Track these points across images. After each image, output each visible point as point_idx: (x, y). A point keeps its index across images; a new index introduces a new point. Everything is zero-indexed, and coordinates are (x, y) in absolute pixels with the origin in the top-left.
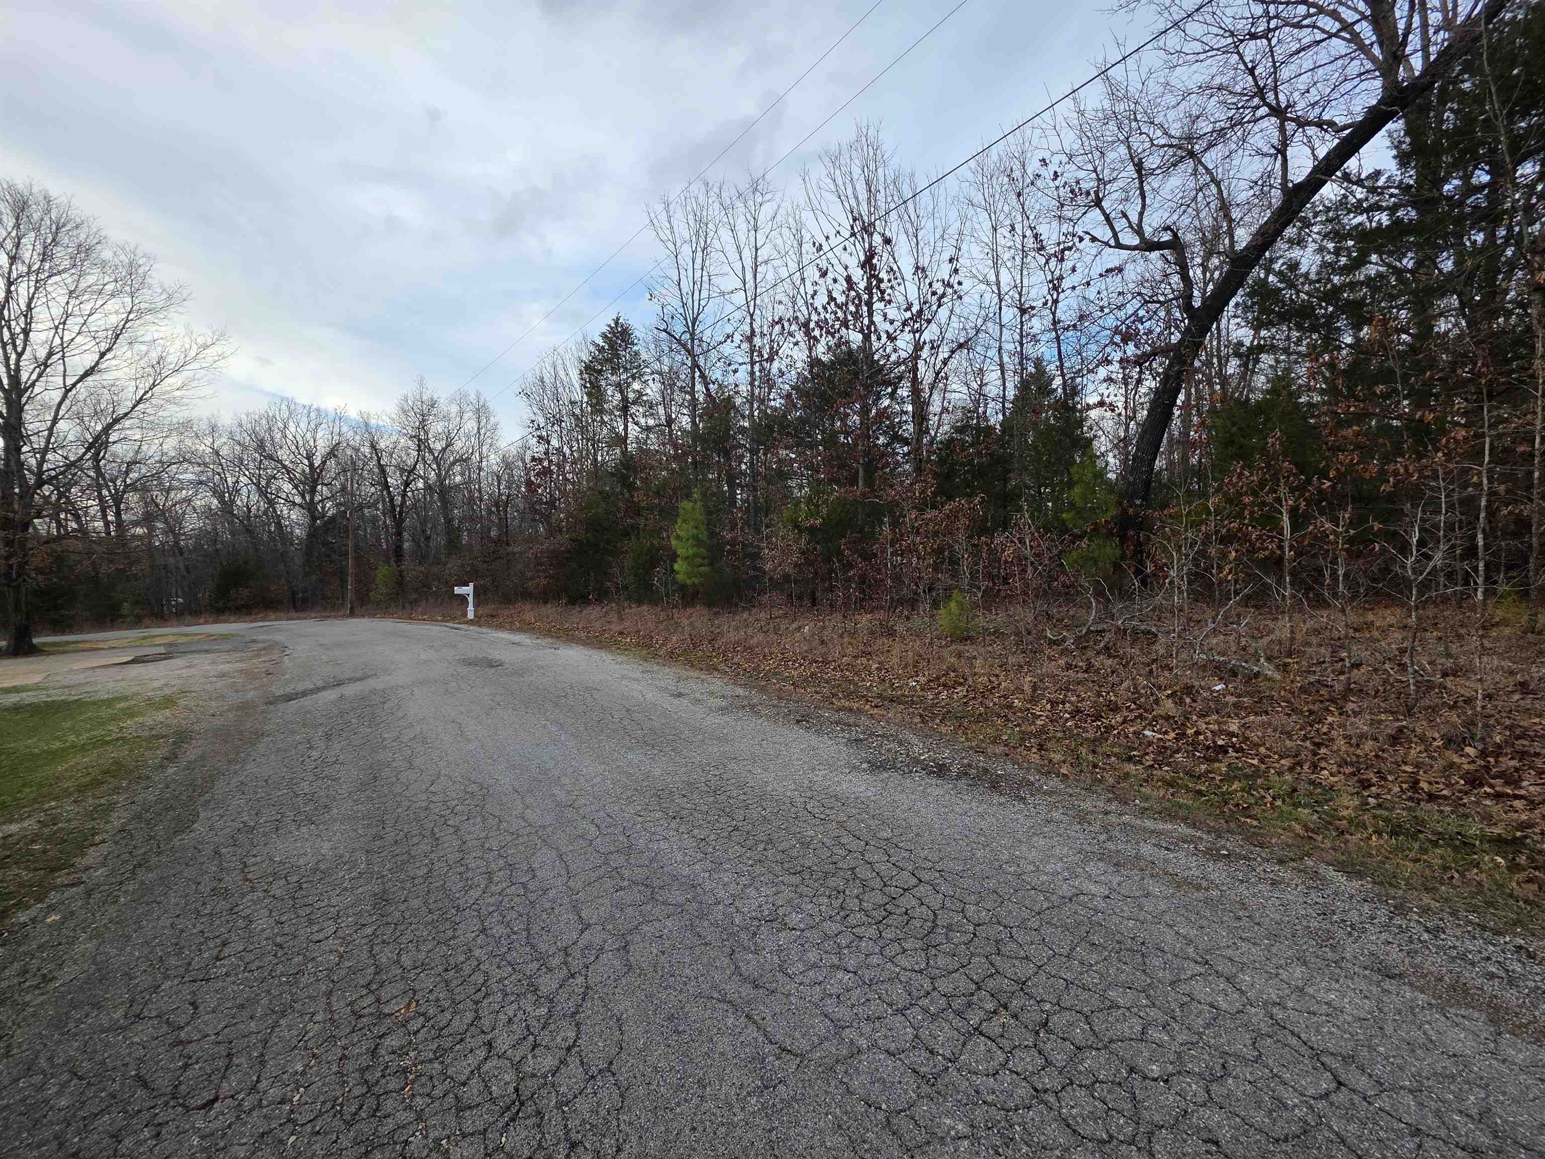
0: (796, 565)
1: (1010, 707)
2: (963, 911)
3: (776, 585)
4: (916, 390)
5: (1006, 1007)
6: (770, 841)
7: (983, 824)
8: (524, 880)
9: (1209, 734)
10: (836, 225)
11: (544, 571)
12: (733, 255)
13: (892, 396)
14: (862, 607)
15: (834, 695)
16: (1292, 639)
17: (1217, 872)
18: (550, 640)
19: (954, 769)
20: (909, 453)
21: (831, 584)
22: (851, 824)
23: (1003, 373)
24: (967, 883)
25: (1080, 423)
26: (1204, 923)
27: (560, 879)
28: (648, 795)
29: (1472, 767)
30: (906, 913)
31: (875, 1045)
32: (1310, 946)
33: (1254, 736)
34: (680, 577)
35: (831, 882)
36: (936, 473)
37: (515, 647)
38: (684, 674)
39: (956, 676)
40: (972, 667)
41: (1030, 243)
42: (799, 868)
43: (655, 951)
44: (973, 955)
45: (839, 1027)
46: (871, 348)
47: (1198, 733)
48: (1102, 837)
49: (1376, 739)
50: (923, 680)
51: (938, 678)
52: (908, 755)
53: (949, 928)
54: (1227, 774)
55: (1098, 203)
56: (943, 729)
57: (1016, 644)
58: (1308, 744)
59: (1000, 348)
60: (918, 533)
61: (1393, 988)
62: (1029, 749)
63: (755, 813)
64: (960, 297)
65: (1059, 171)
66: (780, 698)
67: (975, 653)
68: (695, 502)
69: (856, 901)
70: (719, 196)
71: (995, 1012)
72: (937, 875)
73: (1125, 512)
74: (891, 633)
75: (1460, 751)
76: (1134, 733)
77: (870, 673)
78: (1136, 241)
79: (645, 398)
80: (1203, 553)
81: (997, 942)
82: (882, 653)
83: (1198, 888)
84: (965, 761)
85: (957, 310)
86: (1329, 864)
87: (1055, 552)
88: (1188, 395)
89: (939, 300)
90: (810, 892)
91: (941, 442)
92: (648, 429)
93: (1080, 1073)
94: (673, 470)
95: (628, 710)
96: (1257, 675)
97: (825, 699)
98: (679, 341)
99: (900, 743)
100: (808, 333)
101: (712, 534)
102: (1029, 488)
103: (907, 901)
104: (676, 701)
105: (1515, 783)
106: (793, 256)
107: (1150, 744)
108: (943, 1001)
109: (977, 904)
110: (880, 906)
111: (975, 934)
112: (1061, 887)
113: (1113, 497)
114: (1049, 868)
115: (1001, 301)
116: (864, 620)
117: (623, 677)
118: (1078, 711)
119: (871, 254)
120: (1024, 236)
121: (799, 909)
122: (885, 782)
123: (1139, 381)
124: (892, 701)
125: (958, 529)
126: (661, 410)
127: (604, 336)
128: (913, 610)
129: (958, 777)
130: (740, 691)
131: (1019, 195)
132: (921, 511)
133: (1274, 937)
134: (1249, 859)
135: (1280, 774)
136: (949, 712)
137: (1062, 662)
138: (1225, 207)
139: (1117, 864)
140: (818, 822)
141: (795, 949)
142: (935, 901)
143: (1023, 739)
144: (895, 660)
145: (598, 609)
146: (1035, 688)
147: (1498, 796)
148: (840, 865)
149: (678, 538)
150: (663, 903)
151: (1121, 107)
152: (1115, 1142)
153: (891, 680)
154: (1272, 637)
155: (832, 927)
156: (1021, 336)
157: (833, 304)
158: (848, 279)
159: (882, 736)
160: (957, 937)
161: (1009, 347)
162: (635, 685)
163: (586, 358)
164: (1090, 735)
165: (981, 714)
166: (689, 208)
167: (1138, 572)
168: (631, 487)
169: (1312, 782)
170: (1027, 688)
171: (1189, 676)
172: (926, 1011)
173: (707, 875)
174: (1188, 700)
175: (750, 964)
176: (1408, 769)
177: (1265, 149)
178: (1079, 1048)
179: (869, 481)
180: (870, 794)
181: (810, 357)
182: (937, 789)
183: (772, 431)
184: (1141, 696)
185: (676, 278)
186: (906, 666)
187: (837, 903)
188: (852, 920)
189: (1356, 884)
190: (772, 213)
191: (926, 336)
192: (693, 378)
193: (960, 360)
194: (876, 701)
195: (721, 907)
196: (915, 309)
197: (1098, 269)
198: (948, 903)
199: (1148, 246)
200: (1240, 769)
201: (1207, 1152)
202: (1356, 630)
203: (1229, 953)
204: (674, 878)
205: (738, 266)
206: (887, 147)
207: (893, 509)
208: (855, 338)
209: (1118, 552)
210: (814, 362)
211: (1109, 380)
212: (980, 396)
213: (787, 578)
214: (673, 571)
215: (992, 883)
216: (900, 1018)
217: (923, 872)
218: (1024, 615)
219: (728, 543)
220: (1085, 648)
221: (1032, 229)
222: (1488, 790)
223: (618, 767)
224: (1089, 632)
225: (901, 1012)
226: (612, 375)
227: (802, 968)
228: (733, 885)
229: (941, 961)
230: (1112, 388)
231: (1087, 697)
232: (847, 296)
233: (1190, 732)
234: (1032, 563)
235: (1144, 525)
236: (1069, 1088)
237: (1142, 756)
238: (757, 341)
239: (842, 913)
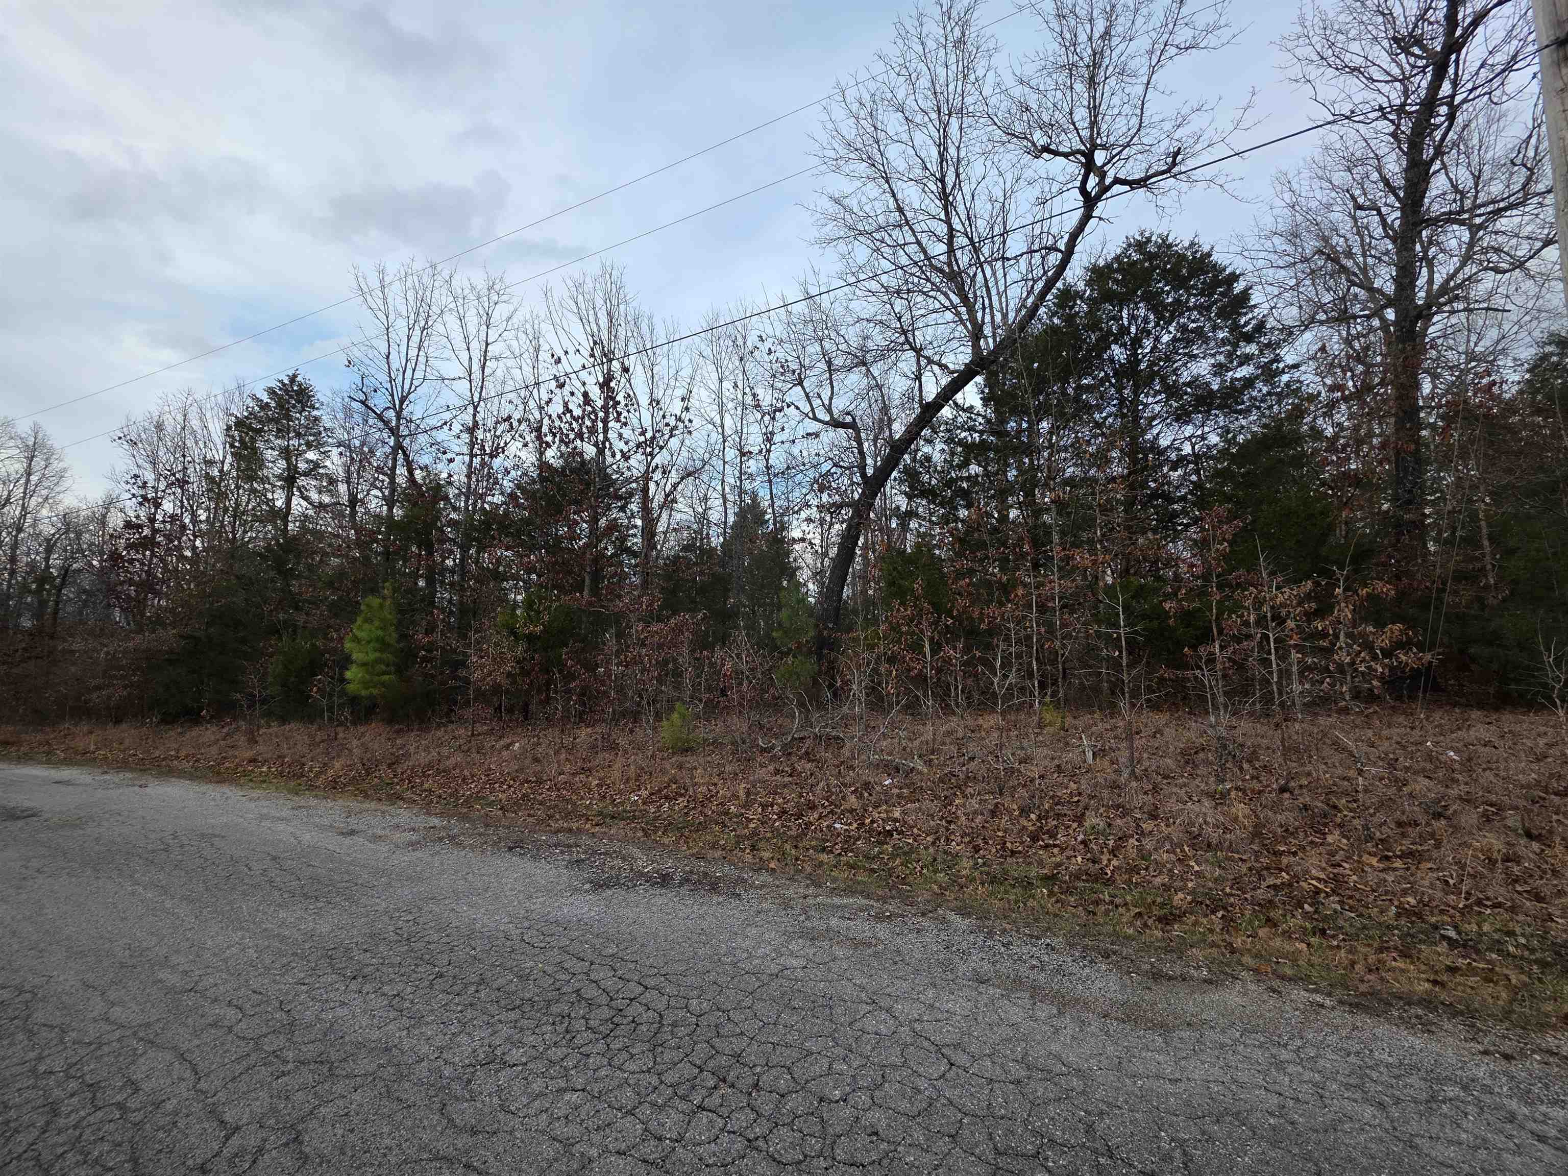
0: (509, 674)
1: (727, 813)
2: (686, 1007)
3: (481, 695)
4: (646, 508)
5: (724, 1080)
6: (482, 981)
7: (704, 924)
8: (119, 1098)
9: (881, 822)
10: (576, 344)
11: (123, 677)
12: (460, 344)
13: (622, 509)
14: (582, 720)
15: (550, 817)
16: (934, 740)
17: (882, 931)
18: (129, 775)
19: (677, 878)
20: (636, 566)
21: (548, 695)
22: (575, 947)
23: (725, 503)
24: (690, 980)
25: (788, 553)
26: (873, 972)
27: (183, 1085)
28: (313, 958)
29: (1033, 828)
30: (633, 1022)
31: (606, 1151)
32: (937, 972)
33: (910, 820)
34: (351, 688)
35: (555, 1009)
36: (663, 588)
37: (63, 788)
38: (354, 805)
39: (679, 787)
40: (693, 777)
41: (749, 399)
42: (518, 1002)
43: (340, 1132)
44: (695, 1043)
45: (567, 1144)
46: (604, 461)
47: (872, 822)
48: (802, 918)
49: (982, 814)
50: (644, 793)
51: (660, 791)
52: (632, 870)
53: (674, 1025)
54: (892, 854)
55: (801, 383)
56: (666, 840)
57: (733, 753)
58: (944, 822)
59: (723, 481)
60: (643, 645)
61: (983, 990)
62: (743, 850)
63: (461, 954)
64: (690, 433)
65: (773, 349)
66: (487, 826)
67: (696, 764)
68: (384, 598)
69: (583, 1021)
70: (449, 281)
71: (715, 1087)
72: (662, 979)
73: (820, 633)
74: (613, 747)
75: (1027, 818)
76: (828, 826)
77: (590, 790)
78: (827, 418)
79: (321, 471)
80: (875, 671)
81: (716, 1026)
82: (603, 769)
83: (870, 945)
84: (687, 868)
85: (687, 442)
86: (952, 910)
87: (767, 667)
88: (866, 539)
89: (672, 430)
90: (532, 1024)
91: (668, 558)
92: (321, 506)
93: (783, 1115)
94: (355, 558)
95: (274, 858)
96: (912, 770)
97: (540, 822)
98: (380, 417)
99: (624, 859)
100: (539, 438)
101: (403, 637)
102: (745, 606)
103: (635, 1009)
104: (348, 841)
105: (1053, 836)
106: (529, 361)
107: (839, 835)
108: (669, 1091)
109: (699, 997)
110: (607, 1021)
111: (697, 1025)
112: (769, 967)
113: (812, 621)
114: (760, 952)
115: (724, 441)
116: (584, 734)
117: (263, 817)
118: (784, 812)
119: (609, 378)
120: (744, 393)
121: (520, 1044)
122: (609, 900)
123: (831, 524)
124: (613, 817)
125: (682, 642)
126: (342, 488)
127: (271, 392)
128: (635, 722)
129: (681, 884)
130: (435, 821)
131: (741, 359)
132: (648, 624)
133: (917, 971)
134: (903, 916)
135: (926, 848)
136: (670, 824)
137: (771, 768)
138: (885, 409)
139: (813, 939)
140: (537, 951)
141: (517, 1087)
142: (661, 1006)
143: (738, 843)
144: (617, 775)
145: (215, 729)
146: (748, 793)
147: (1046, 846)
148: (564, 990)
149: (357, 640)
150: (347, 1077)
151: (817, 316)
152: (808, 1159)
153: (612, 796)
154: (922, 738)
155: (555, 1053)
156: (741, 473)
157: (568, 415)
158: (586, 395)
159: (605, 854)
160: (682, 1031)
161: (730, 480)
162: (281, 827)
163: (238, 411)
164: (793, 833)
165: (700, 823)
166: (409, 284)
167: (831, 686)
168: (287, 574)
169: (945, 852)
170: (742, 794)
171: (867, 774)
172: (653, 1104)
173: (405, 1033)
174: (866, 795)
175: (464, 1112)
176: (1000, 834)
177: (909, 374)
178: (783, 1096)
179: (595, 591)
180: (593, 914)
181: (540, 460)
182: (662, 898)
183: (489, 528)
184: (832, 794)
185: (384, 350)
186: (628, 780)
187: (561, 1029)
188: (579, 1041)
189: (967, 921)
190: (509, 314)
191: (658, 460)
192: (395, 460)
193: (688, 487)
194: (596, 819)
195: (424, 1064)
196: (649, 435)
197: (801, 432)
198: (673, 1002)
199: (836, 424)
200: (901, 848)
201: (871, 1142)
202: (973, 731)
203: (888, 990)
204: (360, 1045)
205: (464, 356)
206: (629, 290)
207: (618, 620)
208: (590, 451)
209: (816, 668)
210: (543, 466)
211: (809, 520)
212: (703, 519)
213: (497, 689)
214: (342, 680)
215: (712, 976)
216: (630, 1118)
217: (648, 979)
218: (739, 724)
219: (423, 648)
220: (790, 754)
221: (752, 388)
222: (1041, 843)
223: (266, 930)
224: (793, 739)
225: (631, 1113)
226: (277, 437)
227: (525, 1100)
228: (441, 1036)
229: (667, 1056)
230: (812, 526)
231: (791, 798)
232: (584, 410)
233: (867, 821)
234: (747, 677)
235: (833, 645)
236: (775, 1131)
237: (833, 847)
238: (480, 434)
239: (568, 1037)
